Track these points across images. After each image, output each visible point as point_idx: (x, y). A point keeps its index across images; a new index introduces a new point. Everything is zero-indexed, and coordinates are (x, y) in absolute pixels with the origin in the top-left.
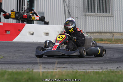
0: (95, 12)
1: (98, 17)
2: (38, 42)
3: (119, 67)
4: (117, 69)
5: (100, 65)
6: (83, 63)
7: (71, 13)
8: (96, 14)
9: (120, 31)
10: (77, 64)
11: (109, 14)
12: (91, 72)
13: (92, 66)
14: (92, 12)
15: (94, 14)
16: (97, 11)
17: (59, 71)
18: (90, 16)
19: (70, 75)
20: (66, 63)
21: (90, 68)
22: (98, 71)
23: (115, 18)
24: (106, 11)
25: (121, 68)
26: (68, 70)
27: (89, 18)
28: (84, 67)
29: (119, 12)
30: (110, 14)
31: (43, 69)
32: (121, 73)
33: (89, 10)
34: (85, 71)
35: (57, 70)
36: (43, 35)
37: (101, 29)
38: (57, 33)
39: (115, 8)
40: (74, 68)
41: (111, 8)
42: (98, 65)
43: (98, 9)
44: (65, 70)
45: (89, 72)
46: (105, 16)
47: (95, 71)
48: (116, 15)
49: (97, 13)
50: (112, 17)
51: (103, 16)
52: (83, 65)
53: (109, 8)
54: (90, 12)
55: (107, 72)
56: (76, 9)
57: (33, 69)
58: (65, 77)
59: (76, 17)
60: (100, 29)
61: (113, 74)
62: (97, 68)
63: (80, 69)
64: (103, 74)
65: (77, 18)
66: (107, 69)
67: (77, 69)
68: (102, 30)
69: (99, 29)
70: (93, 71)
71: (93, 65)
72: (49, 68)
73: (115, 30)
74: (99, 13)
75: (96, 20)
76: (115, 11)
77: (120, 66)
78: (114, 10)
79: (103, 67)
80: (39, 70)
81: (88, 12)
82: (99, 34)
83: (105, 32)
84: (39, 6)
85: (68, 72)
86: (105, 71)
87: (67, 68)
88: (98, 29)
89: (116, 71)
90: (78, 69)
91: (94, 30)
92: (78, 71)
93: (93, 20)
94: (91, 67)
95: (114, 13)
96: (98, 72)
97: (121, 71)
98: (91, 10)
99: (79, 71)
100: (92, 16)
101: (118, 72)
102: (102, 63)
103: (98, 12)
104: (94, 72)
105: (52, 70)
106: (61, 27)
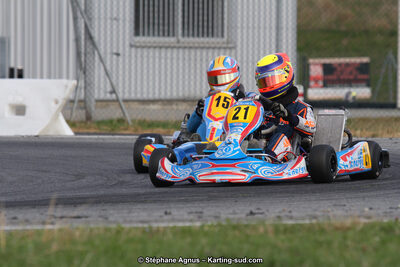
0: (174, 35)
1: (187, 51)
3: (254, 211)
4: (250, 217)
5: (196, 207)
6: (141, 202)
8: (178, 42)
10: (120, 206)
11: (219, 40)
12: (165, 228)
13: (168, 211)
14: (164, 35)
15: (172, 40)
16: (180, 31)
17: (60, 230)
18: (161, 48)
19: (97, 242)
20: (81, 203)
21: (161, 217)
22: (188, 224)
23: (239, 52)
24: (210, 30)
26: (92, 226)
28: (144, 215)
29: (254, 34)
30: (225, 39)
31: (7, 224)
32: (261, 230)
33: (156, 27)
34: (146, 225)
35: (57, 227)
36: (8, 114)
37: (195, 89)
38: (53, 104)
39: (239, 19)
40: (111, 219)
41: (225, 22)
42: (189, 205)
43: (186, 26)
44: (80, 224)
45: (158, 230)
46: (208, 48)
47: (180, 224)
48: (242, 44)
49: (180, 37)
50: (230, 48)
51: (196, 48)
52: (139, 206)
53: (220, 22)
54: (159, 35)
55: (217, 230)
56: (112, 27)
58: (80, 248)
59: (115, 51)
60: (192, 89)
61: (237, 232)
62: (186, 216)
63: (131, 222)
64: (206, 234)
65: (118, 55)
66: (216, 217)
67: (121, 220)
68: (198, 92)
69: (189, 88)
70: (171, 225)
71: (172, 205)
72: (27, 221)
74: (188, 36)
75: (178, 59)
76: (239, 31)
77: (258, 209)
78: (236, 26)
79: (204, 211)
81: (154, 35)
85: (91, 230)
86: (212, 225)
87: (86, 217)
88: (186, 89)
89: (246, 223)
90: (125, 221)
91: (175, 94)
92: (123, 229)
93: (169, 61)
94: (166, 213)
95: (236, 37)
96: (190, 227)
97: (262, 222)
98: (161, 27)
99: (127, 226)
100: (167, 48)
101: (254, 228)
102: (201, 200)
103: (183, 35)
104: (174, 227)
105: (39, 227)
106: (66, 86)
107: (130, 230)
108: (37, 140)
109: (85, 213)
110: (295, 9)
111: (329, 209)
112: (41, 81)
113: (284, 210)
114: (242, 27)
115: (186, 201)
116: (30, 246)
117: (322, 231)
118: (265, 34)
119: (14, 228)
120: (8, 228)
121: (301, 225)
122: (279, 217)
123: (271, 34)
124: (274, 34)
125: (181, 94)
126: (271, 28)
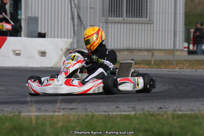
0: (122, 17)
1: (128, 25)
2: (28, 67)
3: (162, 107)
4: (159, 110)
5: (132, 104)
6: (104, 101)
7: (82, 19)
8: (124, 20)
9: (165, 47)
10: (93, 103)
11: (145, 19)
12: (116, 115)
13: (118, 106)
14: (117, 16)
15: (121, 19)
16: (125, 15)
17: (63, 115)
18: (115, 23)
19: (82, 122)
20: (74, 102)
21: (114, 109)
22: (127, 113)
23: (155, 26)
24: (140, 14)
25: (166, 108)
26: (79, 113)
27: (113, 26)
28: (105, 108)
29: (163, 17)
30: (148, 19)
31: (36, 112)
32: (166, 116)
33: (113, 12)
34: (106, 114)
35: (61, 114)
36: (37, 56)
38: (60, 51)
39: (155, 9)
40: (89, 110)
41: (148, 10)
42: (128, 103)
43: (128, 12)
44: (73, 113)
45: (113, 116)
46: (139, 23)
47: (124, 113)
48: (156, 21)
49: (125, 18)
50: (151, 24)
52: (103, 103)
53: (145, 10)
54: (114, 16)
55: (143, 116)
56: (90, 12)
57: (20, 113)
58: (73, 125)
60: (131, 44)
61: (153, 118)
62: (127, 109)
63: (99, 112)
64: (137, 118)
66: (142, 110)
67: (94, 111)
68: (134, 46)
70: (119, 113)
71: (120, 103)
72: (46, 111)
73: (156, 46)
74: (129, 17)
75: (124, 29)
76: (155, 15)
77: (164, 106)
78: (154, 12)
79: (137, 107)
80: (30, 114)
81: (111, 16)
82: (129, 53)
83: (140, 49)
84: (30, 6)
85: (79, 116)
86: (139, 114)
87: (76, 109)
88: (128, 44)
89: (157, 113)
90: (96, 111)
91: (122, 47)
92: (95, 115)
93: (119, 30)
94: (117, 107)
95: (153, 18)
96: (129, 115)
97: (166, 113)
98: (115, 12)
99: (97, 114)
100: (118, 23)
101: (162, 115)
102: (135, 101)
103: (127, 17)
104: (121, 115)
105: (52, 114)
106: (67, 42)
107: (98, 116)
108: (52, 69)
109: (76, 107)
110: (184, 4)
111: (201, 106)
112: (57, 39)
113: (177, 107)
114: (157, 13)
115: (128, 101)
116: (48, 123)
117: (197, 117)
118: (168, 16)
119: (39, 114)
120: (36, 114)
121: (186, 114)
122: (174, 110)
123: (171, 17)
124: (173, 17)
125: (125, 47)
126: (171, 14)
